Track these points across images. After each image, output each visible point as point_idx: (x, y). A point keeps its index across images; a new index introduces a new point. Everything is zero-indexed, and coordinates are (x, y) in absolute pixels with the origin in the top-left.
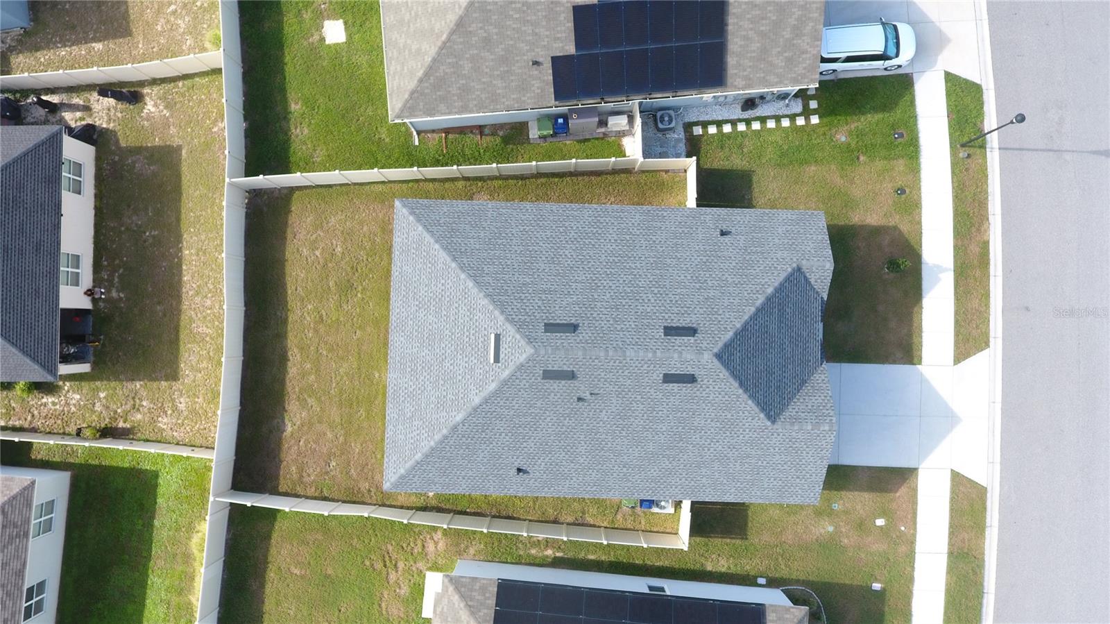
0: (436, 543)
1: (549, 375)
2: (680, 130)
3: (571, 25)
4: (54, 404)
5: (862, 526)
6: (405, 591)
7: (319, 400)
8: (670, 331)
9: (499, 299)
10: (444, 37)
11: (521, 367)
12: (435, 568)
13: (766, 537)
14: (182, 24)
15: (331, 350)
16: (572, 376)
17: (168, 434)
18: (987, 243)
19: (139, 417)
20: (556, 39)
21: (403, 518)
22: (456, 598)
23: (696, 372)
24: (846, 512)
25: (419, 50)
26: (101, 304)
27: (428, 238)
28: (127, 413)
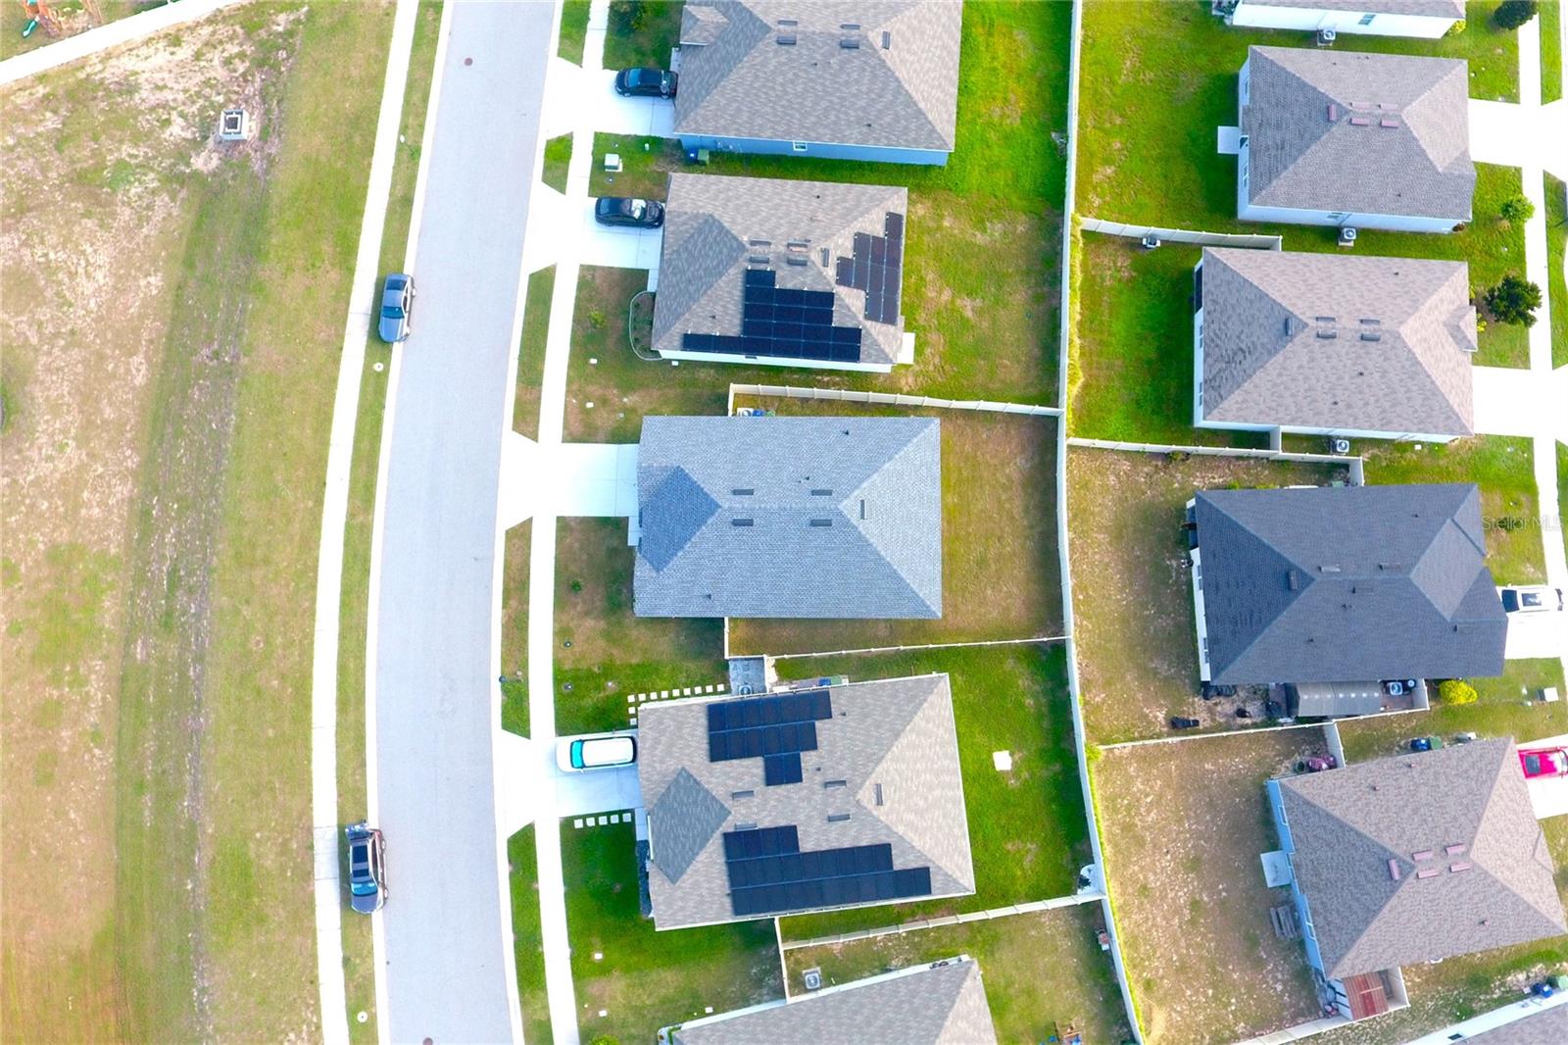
0: (907, 383)
1: (829, 493)
2: (733, 688)
3: (819, 739)
4: (1214, 478)
5: (604, 402)
6: (928, 351)
7: (997, 481)
8: (749, 523)
9: (862, 543)
10: (908, 728)
11: (847, 497)
12: (906, 367)
13: (671, 393)
14: (1139, 785)
15: (990, 517)
16: (814, 493)
17: (1122, 457)
18: (504, 607)
19: (1146, 470)
20: (829, 729)
21: (928, 401)
22: (887, 350)
23: (732, 497)
24: (615, 411)
25: (928, 722)
26: (1183, 555)
27: (915, 588)
28: (1156, 472)
